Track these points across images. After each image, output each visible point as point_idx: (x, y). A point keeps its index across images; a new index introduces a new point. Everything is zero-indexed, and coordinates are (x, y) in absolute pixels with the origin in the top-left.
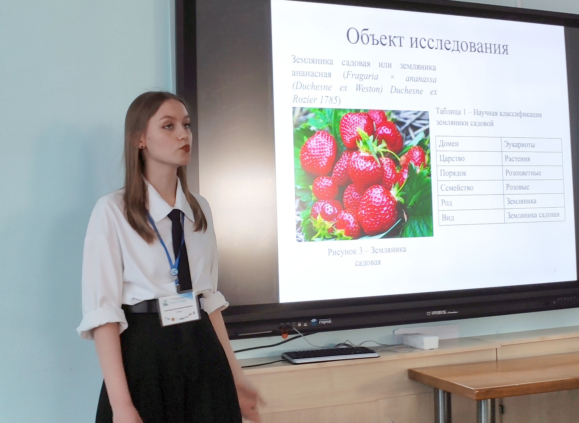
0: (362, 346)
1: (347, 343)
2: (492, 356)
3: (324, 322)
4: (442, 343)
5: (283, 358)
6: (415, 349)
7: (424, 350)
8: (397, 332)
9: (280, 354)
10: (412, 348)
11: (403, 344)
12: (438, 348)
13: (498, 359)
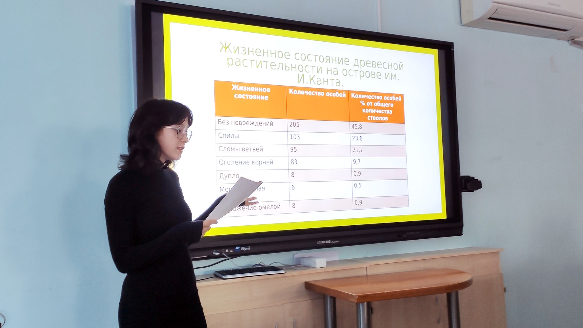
0: (271, 266)
1: (261, 264)
2: (364, 273)
3: (244, 249)
4: (328, 263)
5: (215, 275)
6: (310, 268)
7: (316, 268)
8: (296, 256)
9: (213, 273)
10: (308, 267)
11: (300, 264)
12: (326, 267)
13: (368, 275)
